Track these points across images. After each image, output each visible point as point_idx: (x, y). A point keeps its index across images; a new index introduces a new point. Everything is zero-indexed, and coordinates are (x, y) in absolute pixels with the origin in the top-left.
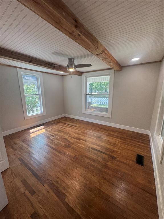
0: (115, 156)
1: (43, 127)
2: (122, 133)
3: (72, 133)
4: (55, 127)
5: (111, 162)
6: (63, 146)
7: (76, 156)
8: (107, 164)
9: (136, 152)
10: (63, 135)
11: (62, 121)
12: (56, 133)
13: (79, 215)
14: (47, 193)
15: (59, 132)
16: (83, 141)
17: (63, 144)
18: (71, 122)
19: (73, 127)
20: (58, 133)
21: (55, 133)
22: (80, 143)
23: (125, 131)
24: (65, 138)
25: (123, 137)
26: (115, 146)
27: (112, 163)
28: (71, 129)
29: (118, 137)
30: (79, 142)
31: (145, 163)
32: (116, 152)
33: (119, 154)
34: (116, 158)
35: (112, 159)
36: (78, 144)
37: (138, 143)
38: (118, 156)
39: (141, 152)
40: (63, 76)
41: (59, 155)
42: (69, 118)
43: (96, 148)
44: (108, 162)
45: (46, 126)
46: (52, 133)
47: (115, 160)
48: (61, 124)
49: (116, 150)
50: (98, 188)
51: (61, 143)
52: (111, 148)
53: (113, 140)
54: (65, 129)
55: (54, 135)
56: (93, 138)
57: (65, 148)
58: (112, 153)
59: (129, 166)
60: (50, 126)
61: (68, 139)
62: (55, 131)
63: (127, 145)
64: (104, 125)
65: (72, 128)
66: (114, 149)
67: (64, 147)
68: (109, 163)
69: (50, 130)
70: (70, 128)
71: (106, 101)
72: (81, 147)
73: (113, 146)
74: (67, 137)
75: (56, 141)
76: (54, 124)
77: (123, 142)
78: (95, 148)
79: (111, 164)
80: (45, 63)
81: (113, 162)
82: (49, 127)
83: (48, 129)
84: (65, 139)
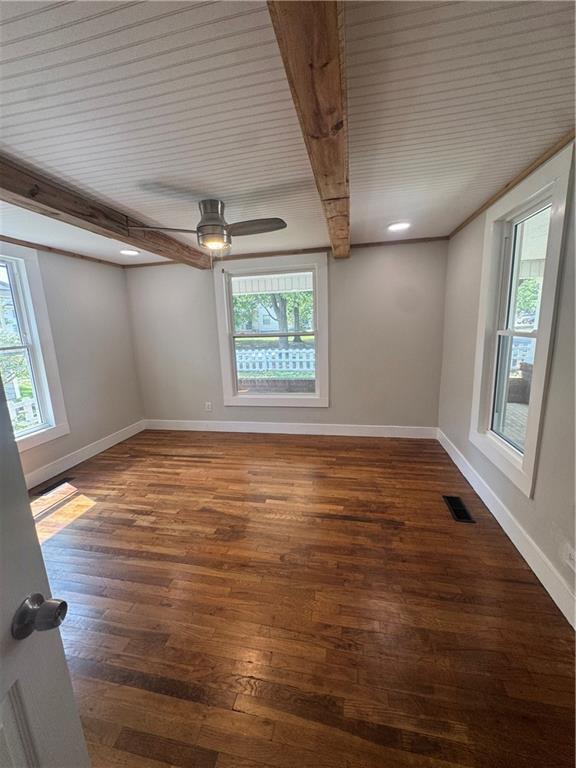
0: (397, 519)
1: (66, 487)
2: (373, 448)
3: (218, 483)
4: (128, 477)
5: (397, 538)
6: (216, 540)
7: (286, 558)
8: (391, 550)
9: (439, 492)
10: (187, 499)
11: (146, 449)
12: (151, 497)
13: (417, 734)
14: (269, 728)
15: (159, 493)
16: (277, 502)
17: (210, 530)
18: (185, 447)
19: (209, 462)
20: (161, 497)
21: (143, 499)
22: (270, 511)
23: (377, 442)
24: (200, 507)
25: (383, 461)
26: (379, 491)
27: (401, 540)
28: (202, 470)
29: (371, 463)
30: (265, 509)
31: (473, 513)
32: (392, 505)
33: (402, 510)
34: (403, 524)
35: (396, 529)
36: (268, 516)
37: (427, 467)
38: (403, 514)
39: (448, 489)
40: (124, 267)
41: (221, 574)
42: (169, 432)
43: (332, 513)
44: (391, 541)
45: (81, 480)
46: (130, 502)
47: (404, 530)
48: (149, 460)
49: (388, 500)
50: (412, 628)
51: (199, 528)
52: (373, 498)
53: (363, 475)
54: (178, 474)
55: (148, 508)
56: (303, 482)
57: (228, 544)
58: (383, 513)
59: (447, 533)
60: (102, 478)
61: (219, 510)
62: (143, 494)
63: (406, 478)
64: (310, 436)
65: (205, 467)
66: (381, 499)
67: (222, 540)
68: (395, 545)
69: (113, 493)
70: (196, 467)
71: (264, 359)
72: (283, 523)
73: (371, 491)
74: (205, 501)
75: (174, 530)
76: (118, 465)
77: (390, 473)
78: (327, 511)
79: (401, 545)
80: (93, 208)
81: (403, 536)
82: (98, 481)
83: (105, 492)
84: (204, 510)
